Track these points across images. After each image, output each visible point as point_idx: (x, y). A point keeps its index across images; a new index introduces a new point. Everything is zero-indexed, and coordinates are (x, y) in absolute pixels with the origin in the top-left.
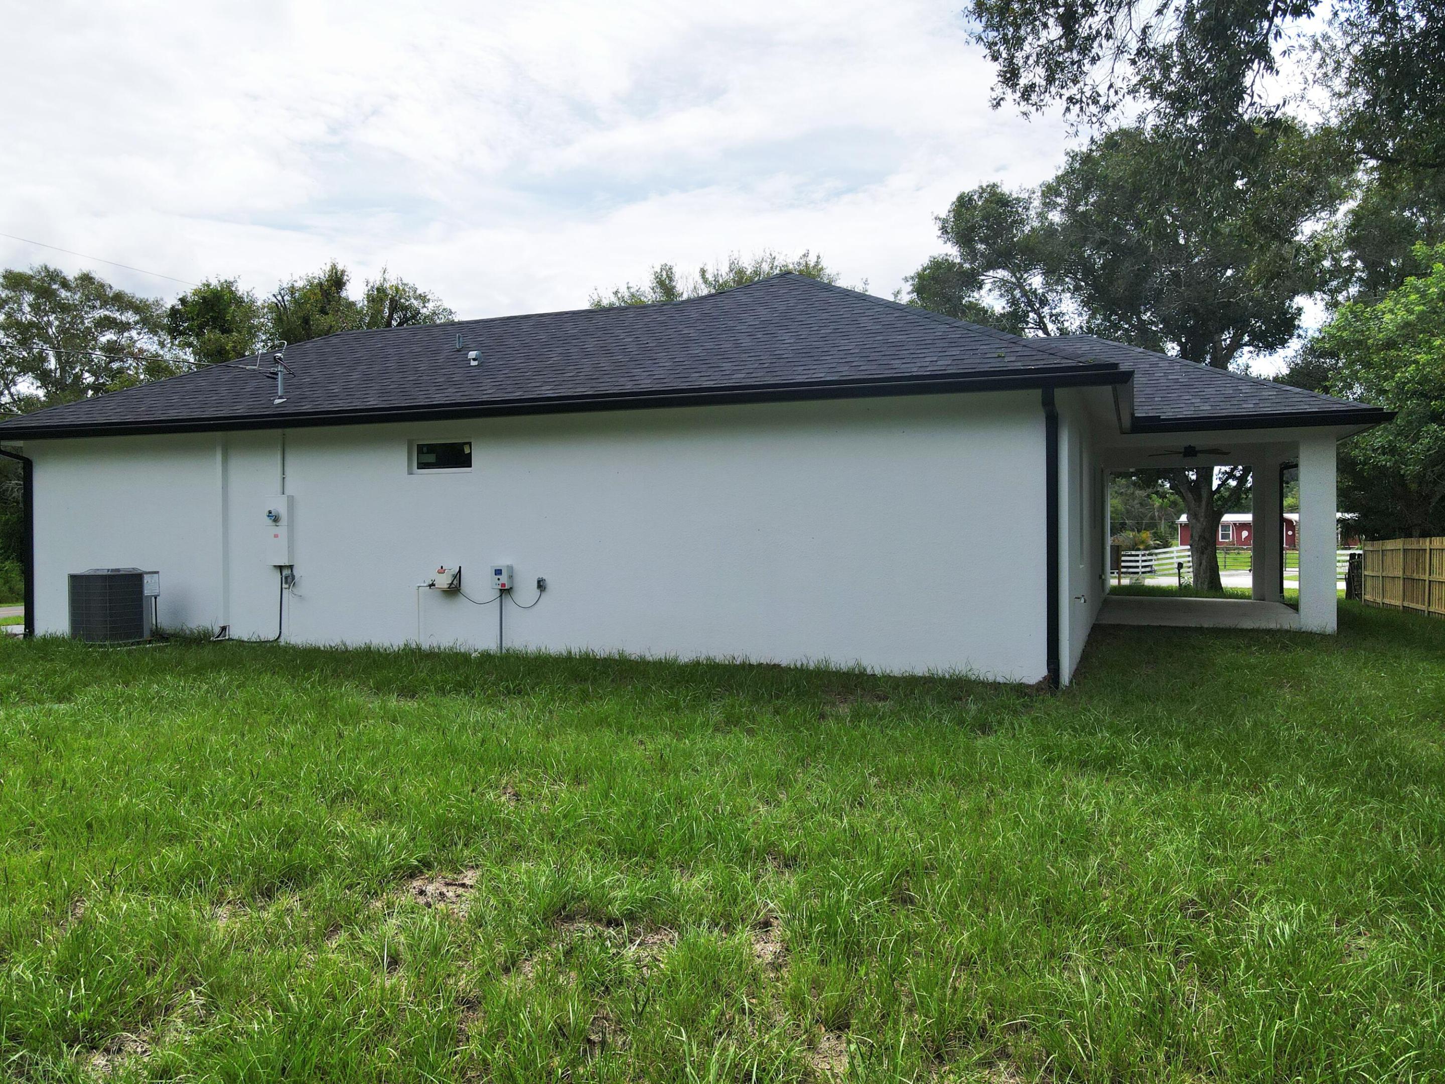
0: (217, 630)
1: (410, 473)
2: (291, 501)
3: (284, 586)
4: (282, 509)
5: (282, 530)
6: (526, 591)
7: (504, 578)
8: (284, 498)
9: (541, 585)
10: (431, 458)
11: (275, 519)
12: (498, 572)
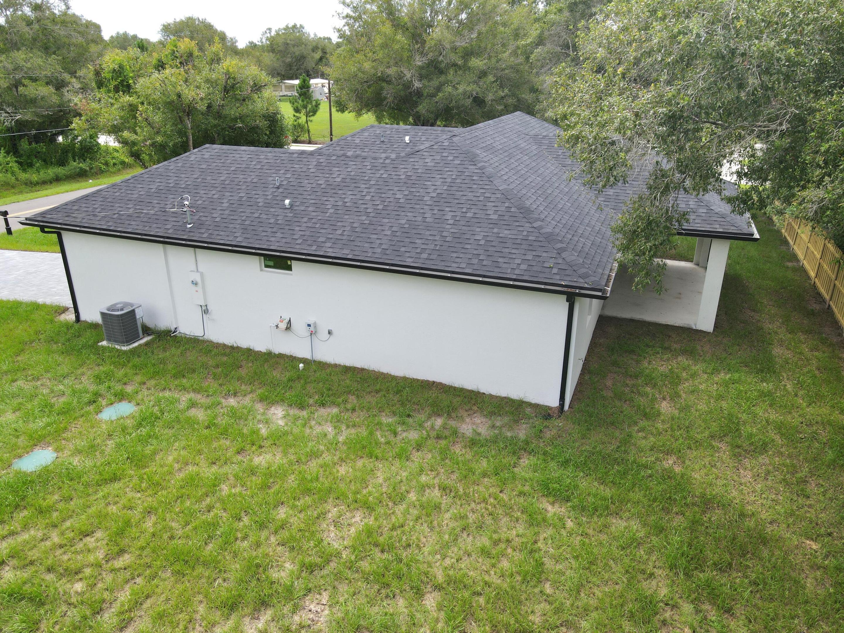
0: (173, 330)
1: (261, 270)
2: (202, 274)
3: (204, 315)
4: (198, 279)
5: (199, 288)
6: (323, 334)
7: (312, 328)
8: (199, 274)
9: (330, 333)
10: (271, 263)
11: (196, 284)
12: (309, 325)
